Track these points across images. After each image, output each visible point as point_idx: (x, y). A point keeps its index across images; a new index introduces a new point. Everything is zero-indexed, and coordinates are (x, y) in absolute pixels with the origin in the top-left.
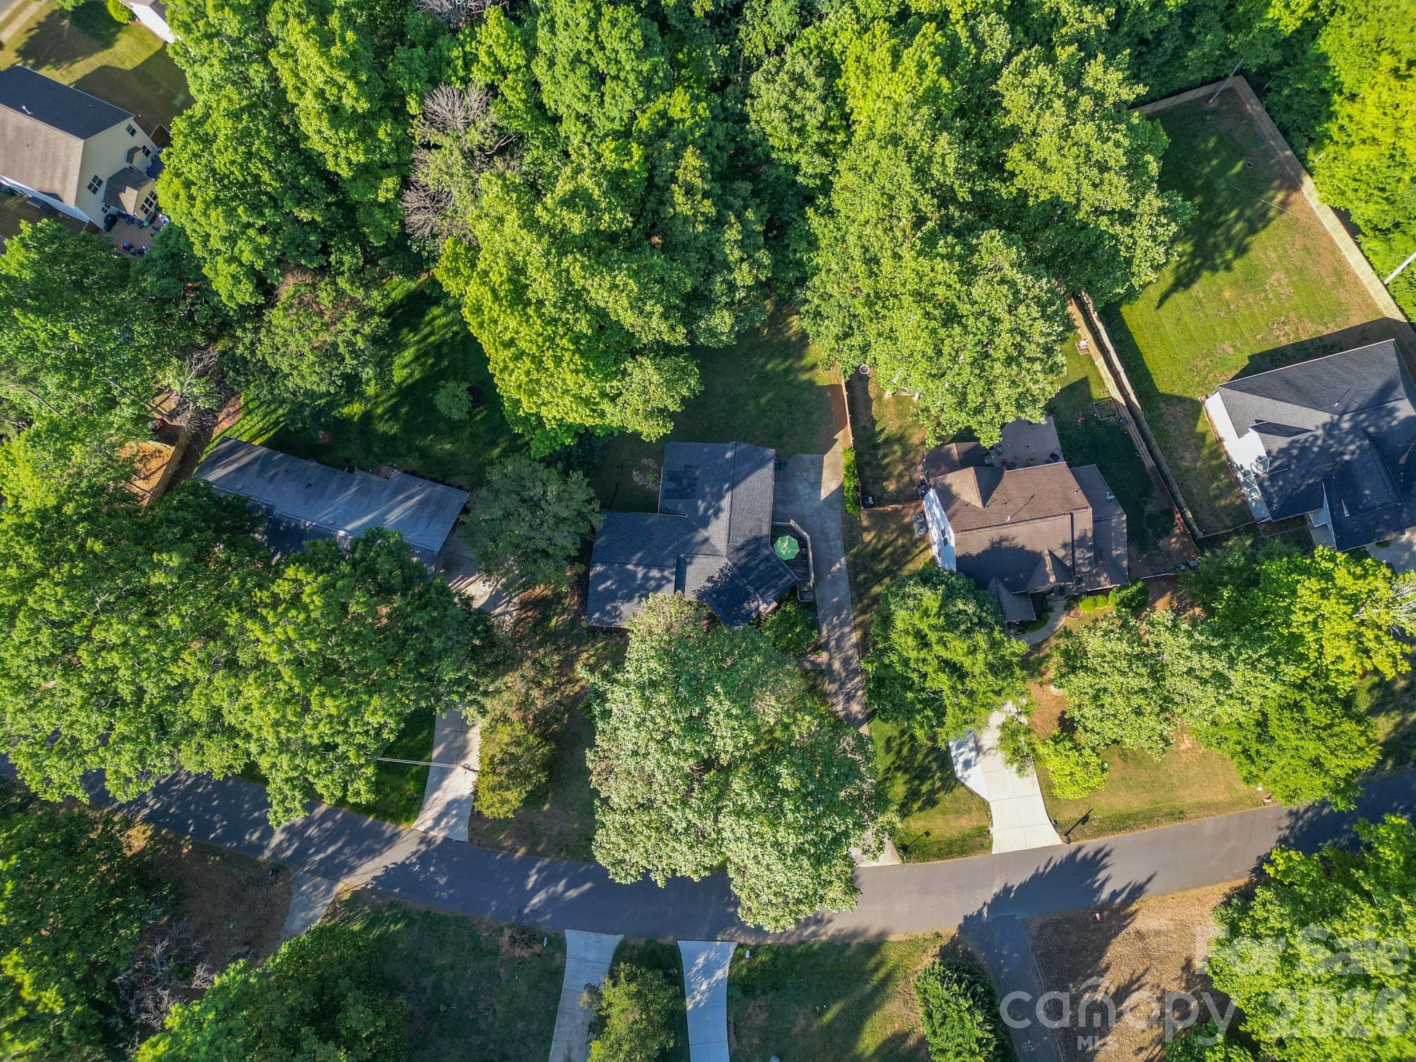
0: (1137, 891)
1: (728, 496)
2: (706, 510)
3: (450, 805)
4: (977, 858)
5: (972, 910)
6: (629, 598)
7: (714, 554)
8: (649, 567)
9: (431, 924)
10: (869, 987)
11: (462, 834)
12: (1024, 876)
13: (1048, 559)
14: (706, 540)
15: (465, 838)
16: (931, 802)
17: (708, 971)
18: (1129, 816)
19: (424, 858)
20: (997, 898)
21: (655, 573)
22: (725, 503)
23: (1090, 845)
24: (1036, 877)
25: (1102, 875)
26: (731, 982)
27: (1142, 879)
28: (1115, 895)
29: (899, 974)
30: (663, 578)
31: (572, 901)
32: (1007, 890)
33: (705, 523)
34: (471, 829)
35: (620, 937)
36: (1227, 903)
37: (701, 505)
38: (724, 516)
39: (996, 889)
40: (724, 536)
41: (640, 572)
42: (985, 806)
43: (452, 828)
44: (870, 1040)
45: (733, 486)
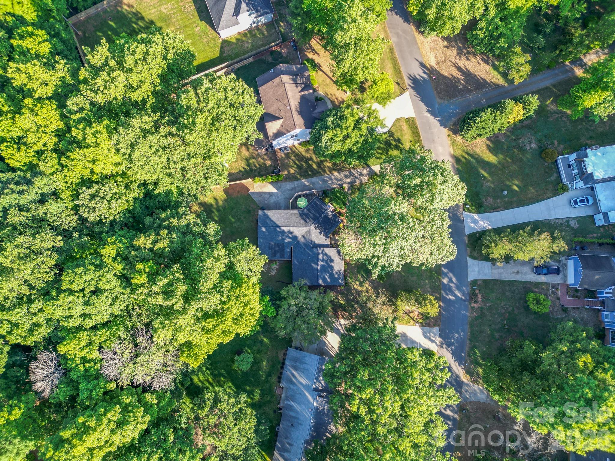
0: (422, 65)
1: (283, 228)
2: (289, 238)
3: (426, 337)
4: (418, 122)
5: (437, 124)
6: (332, 267)
7: (309, 232)
8: (318, 259)
9: (474, 337)
10: (472, 160)
11: (436, 330)
12: (422, 105)
13: (303, 93)
14: (303, 236)
15: (438, 328)
16: (399, 140)
17: (475, 222)
18: (395, 68)
19: (449, 345)
20: (432, 114)
21: (321, 256)
22: (286, 229)
23: (407, 82)
24: (422, 100)
25: (418, 77)
26: (478, 212)
27: (417, 63)
28: (424, 72)
29: (465, 149)
30: (322, 253)
31: (457, 280)
32: (428, 111)
33: (295, 238)
34: (434, 326)
35: (468, 258)
36: (422, 33)
37: (287, 240)
38: (292, 229)
39: (428, 115)
40: (301, 228)
41: (320, 263)
42: (398, 120)
43: (435, 335)
44: (492, 159)
45: (279, 227)
